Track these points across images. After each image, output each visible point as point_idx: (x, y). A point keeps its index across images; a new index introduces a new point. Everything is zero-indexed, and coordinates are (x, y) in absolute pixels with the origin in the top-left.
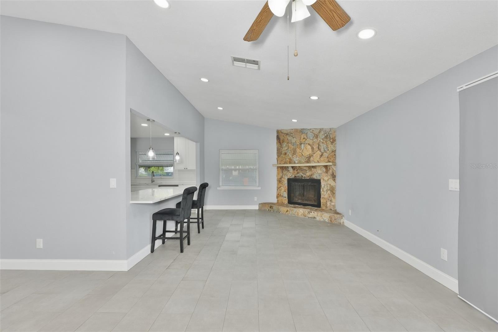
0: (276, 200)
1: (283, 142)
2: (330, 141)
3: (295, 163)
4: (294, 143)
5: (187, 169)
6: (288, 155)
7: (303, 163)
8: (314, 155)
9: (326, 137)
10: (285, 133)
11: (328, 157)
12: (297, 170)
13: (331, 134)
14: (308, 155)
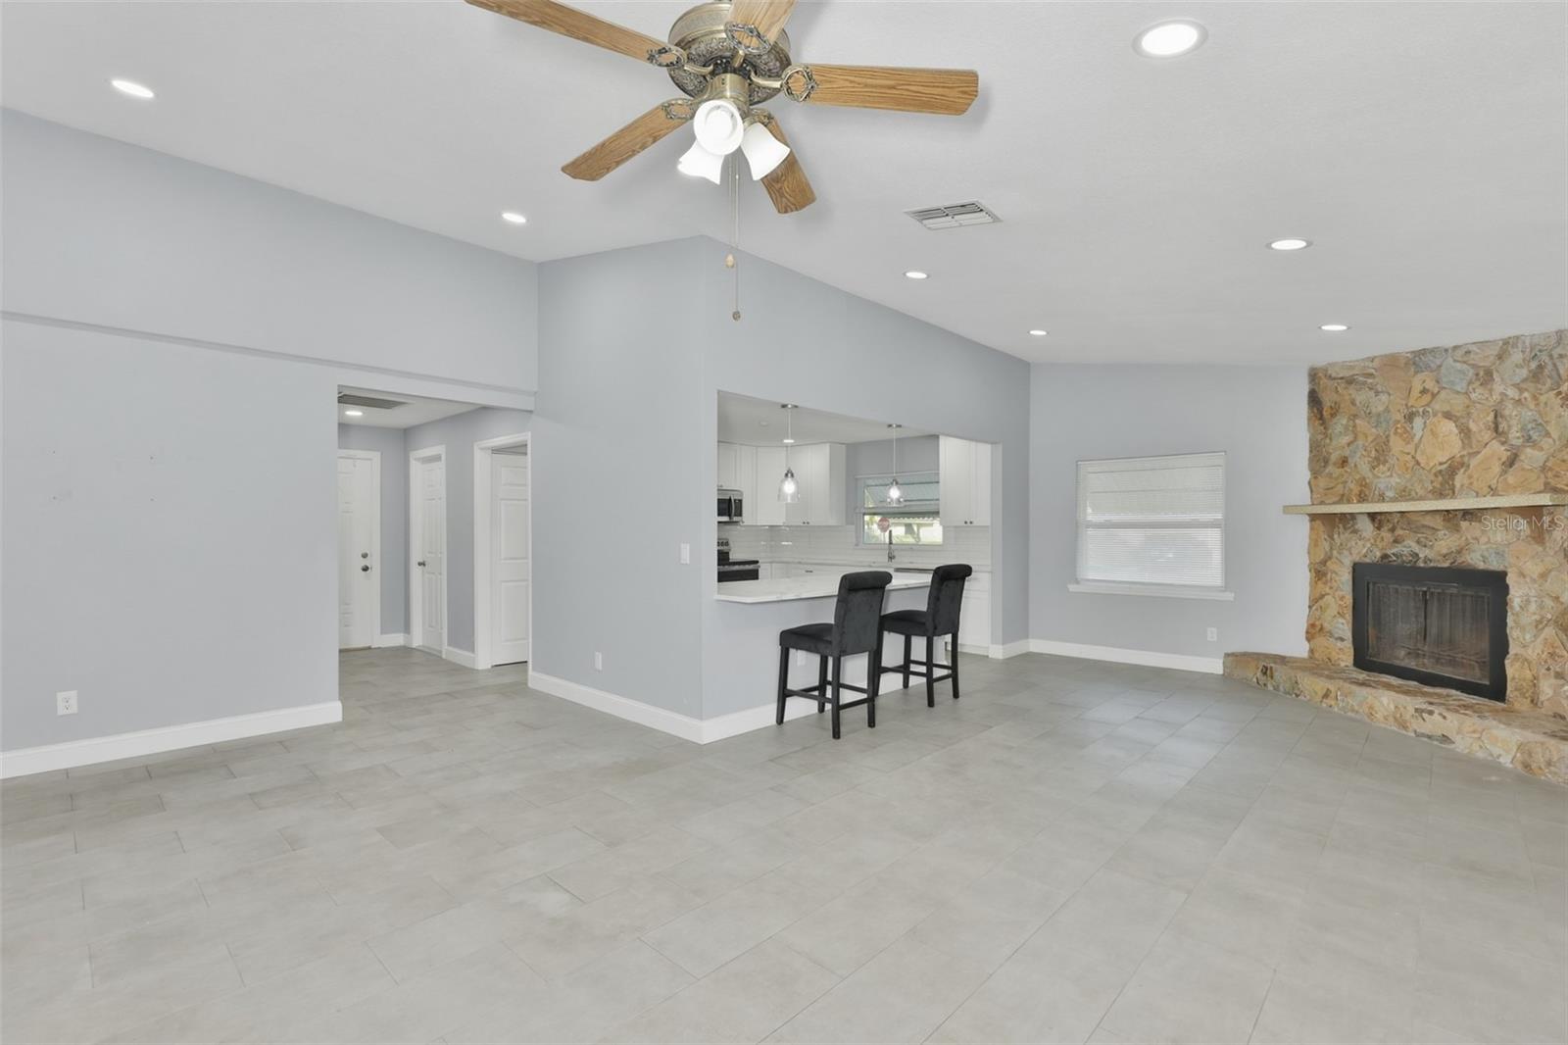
0: (1307, 646)
1: (1333, 415)
2: (1560, 393)
3: (1383, 500)
4: (1379, 415)
5: (971, 523)
6: (1356, 466)
7: (1421, 498)
8: (1474, 462)
9: (1536, 375)
10: (1342, 378)
11: (1544, 469)
12: (1393, 530)
13: (1561, 356)
14: (1441, 464)
